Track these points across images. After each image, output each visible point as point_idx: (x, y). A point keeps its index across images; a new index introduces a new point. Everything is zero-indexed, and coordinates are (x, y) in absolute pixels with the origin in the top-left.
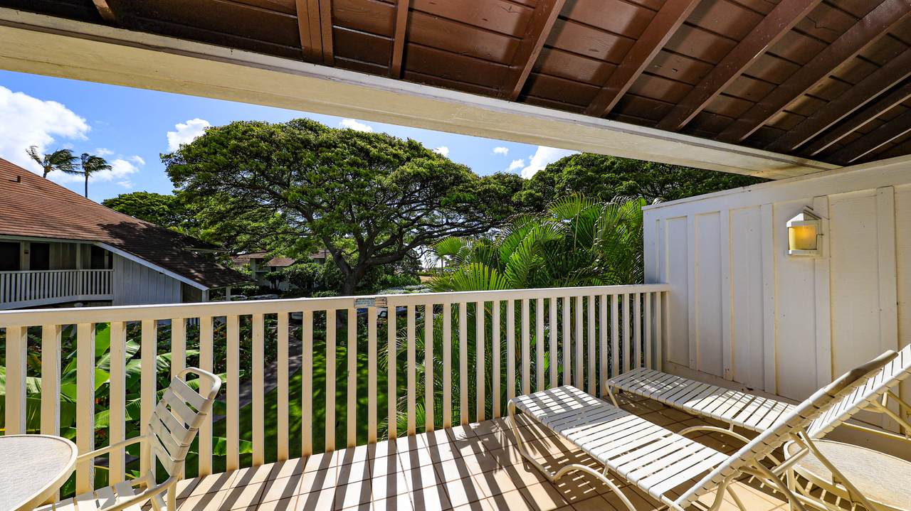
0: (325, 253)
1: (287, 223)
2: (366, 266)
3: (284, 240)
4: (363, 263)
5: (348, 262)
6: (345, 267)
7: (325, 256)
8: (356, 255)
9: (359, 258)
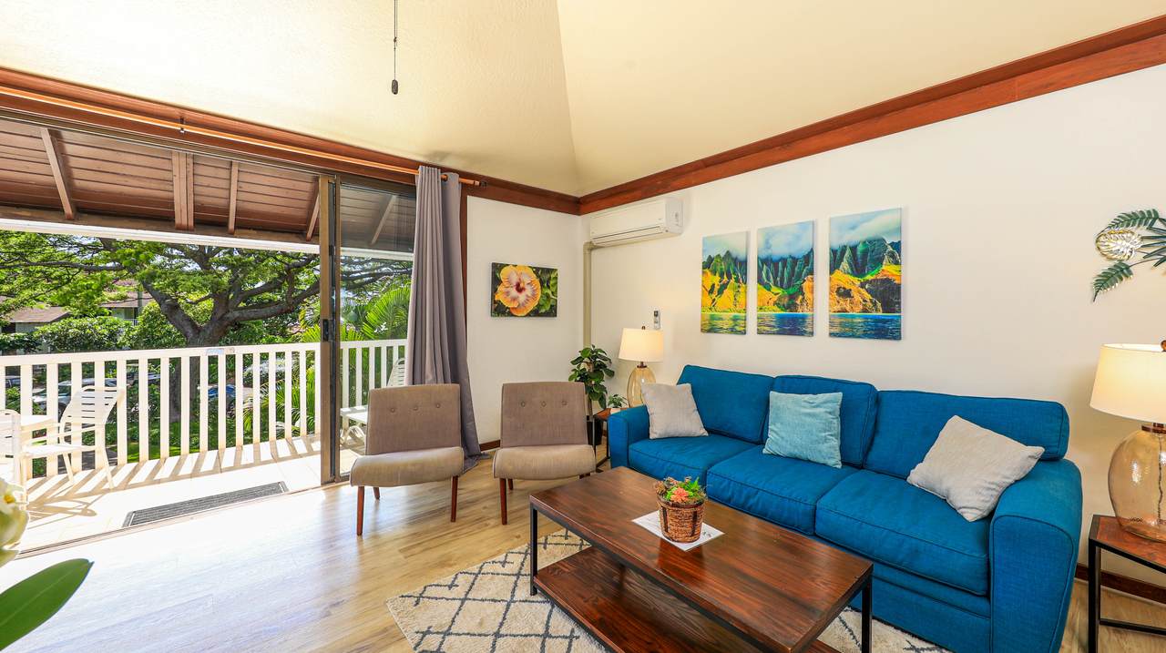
0: (139, 299)
1: (54, 245)
2: (226, 323)
3: (48, 277)
4: (221, 318)
5: (191, 314)
6: (185, 323)
7: (140, 304)
8: (209, 304)
9: (214, 308)
